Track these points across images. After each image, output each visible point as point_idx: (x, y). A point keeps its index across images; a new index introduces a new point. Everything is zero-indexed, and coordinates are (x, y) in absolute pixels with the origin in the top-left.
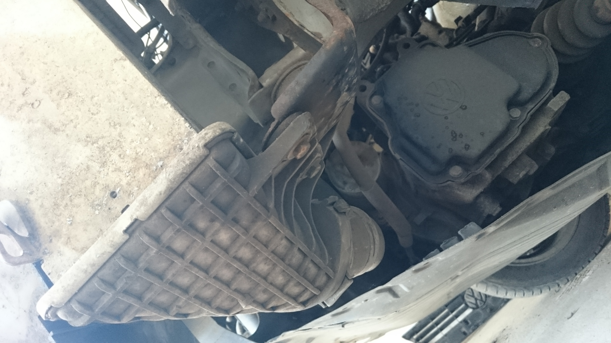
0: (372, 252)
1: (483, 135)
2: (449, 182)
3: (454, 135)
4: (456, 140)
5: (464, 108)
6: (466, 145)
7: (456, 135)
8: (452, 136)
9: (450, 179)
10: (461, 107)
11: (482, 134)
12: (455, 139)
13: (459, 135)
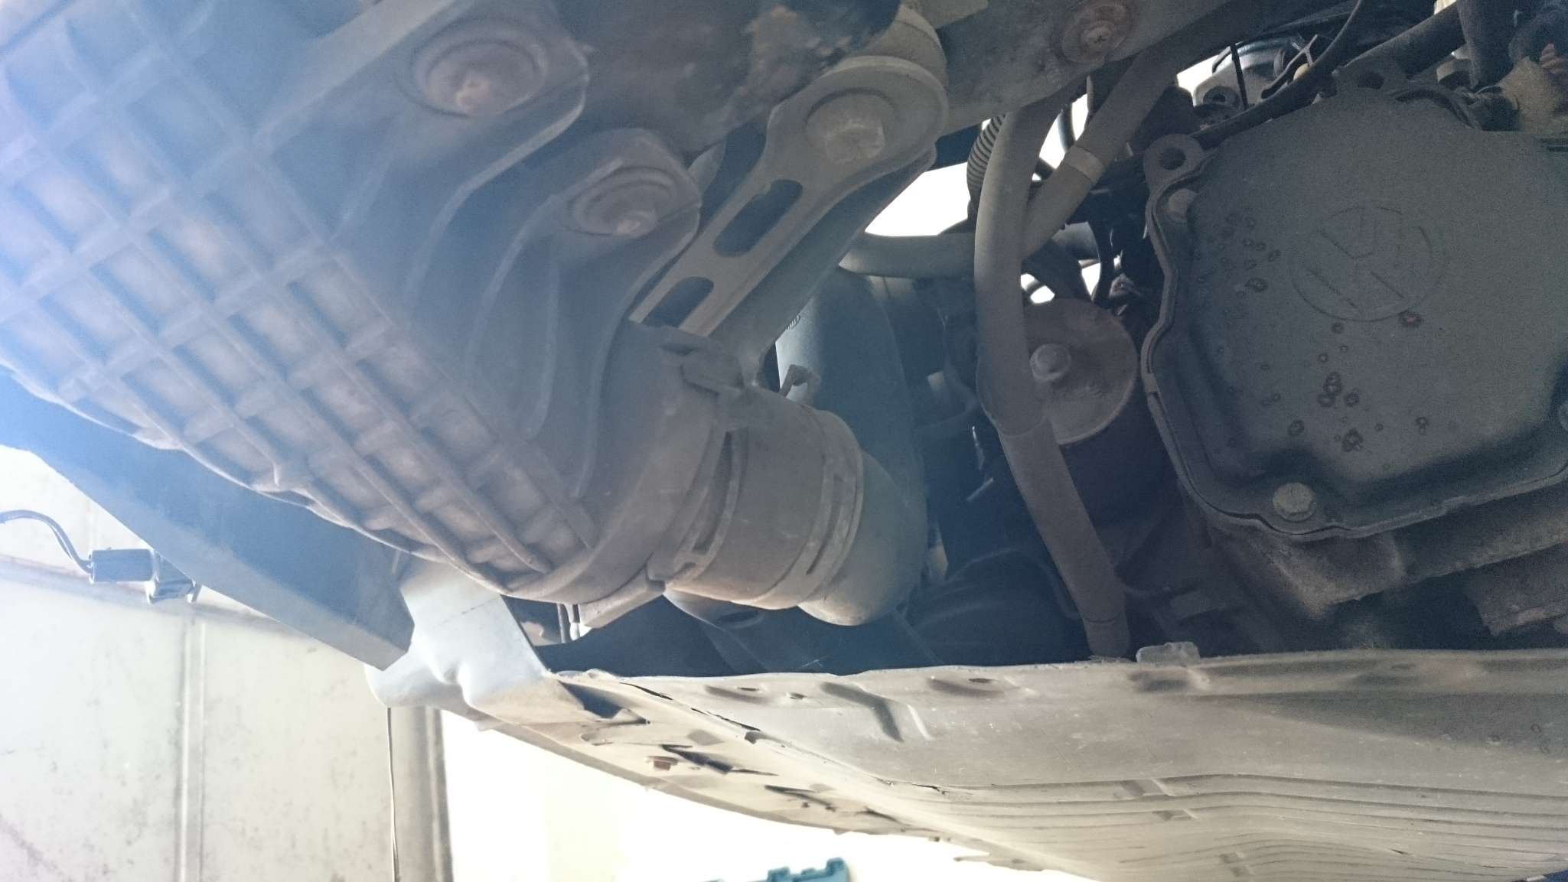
0: (806, 560)
1: (1423, 426)
2: (1257, 522)
3: (1331, 388)
4: (1326, 405)
5: (1409, 320)
6: (1353, 433)
7: (1339, 391)
8: (1326, 386)
9: (1263, 516)
10: (1401, 314)
11: (1422, 423)
12: (1327, 400)
13: (1347, 398)
